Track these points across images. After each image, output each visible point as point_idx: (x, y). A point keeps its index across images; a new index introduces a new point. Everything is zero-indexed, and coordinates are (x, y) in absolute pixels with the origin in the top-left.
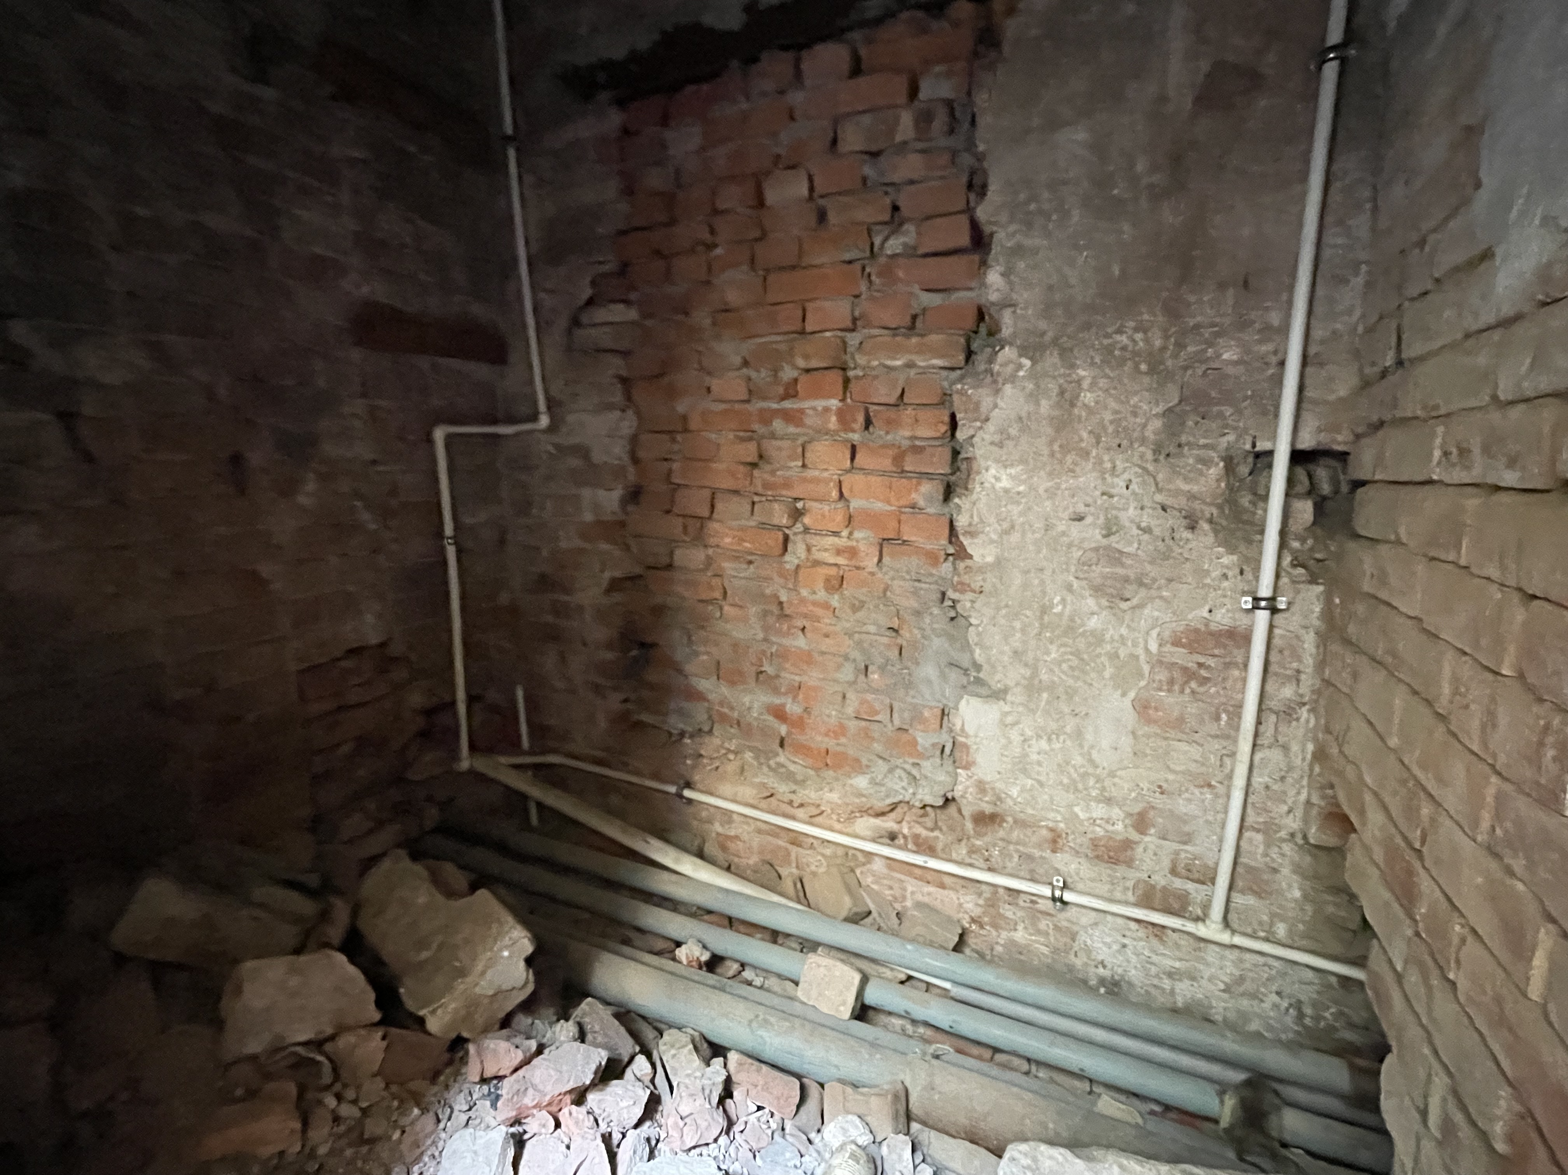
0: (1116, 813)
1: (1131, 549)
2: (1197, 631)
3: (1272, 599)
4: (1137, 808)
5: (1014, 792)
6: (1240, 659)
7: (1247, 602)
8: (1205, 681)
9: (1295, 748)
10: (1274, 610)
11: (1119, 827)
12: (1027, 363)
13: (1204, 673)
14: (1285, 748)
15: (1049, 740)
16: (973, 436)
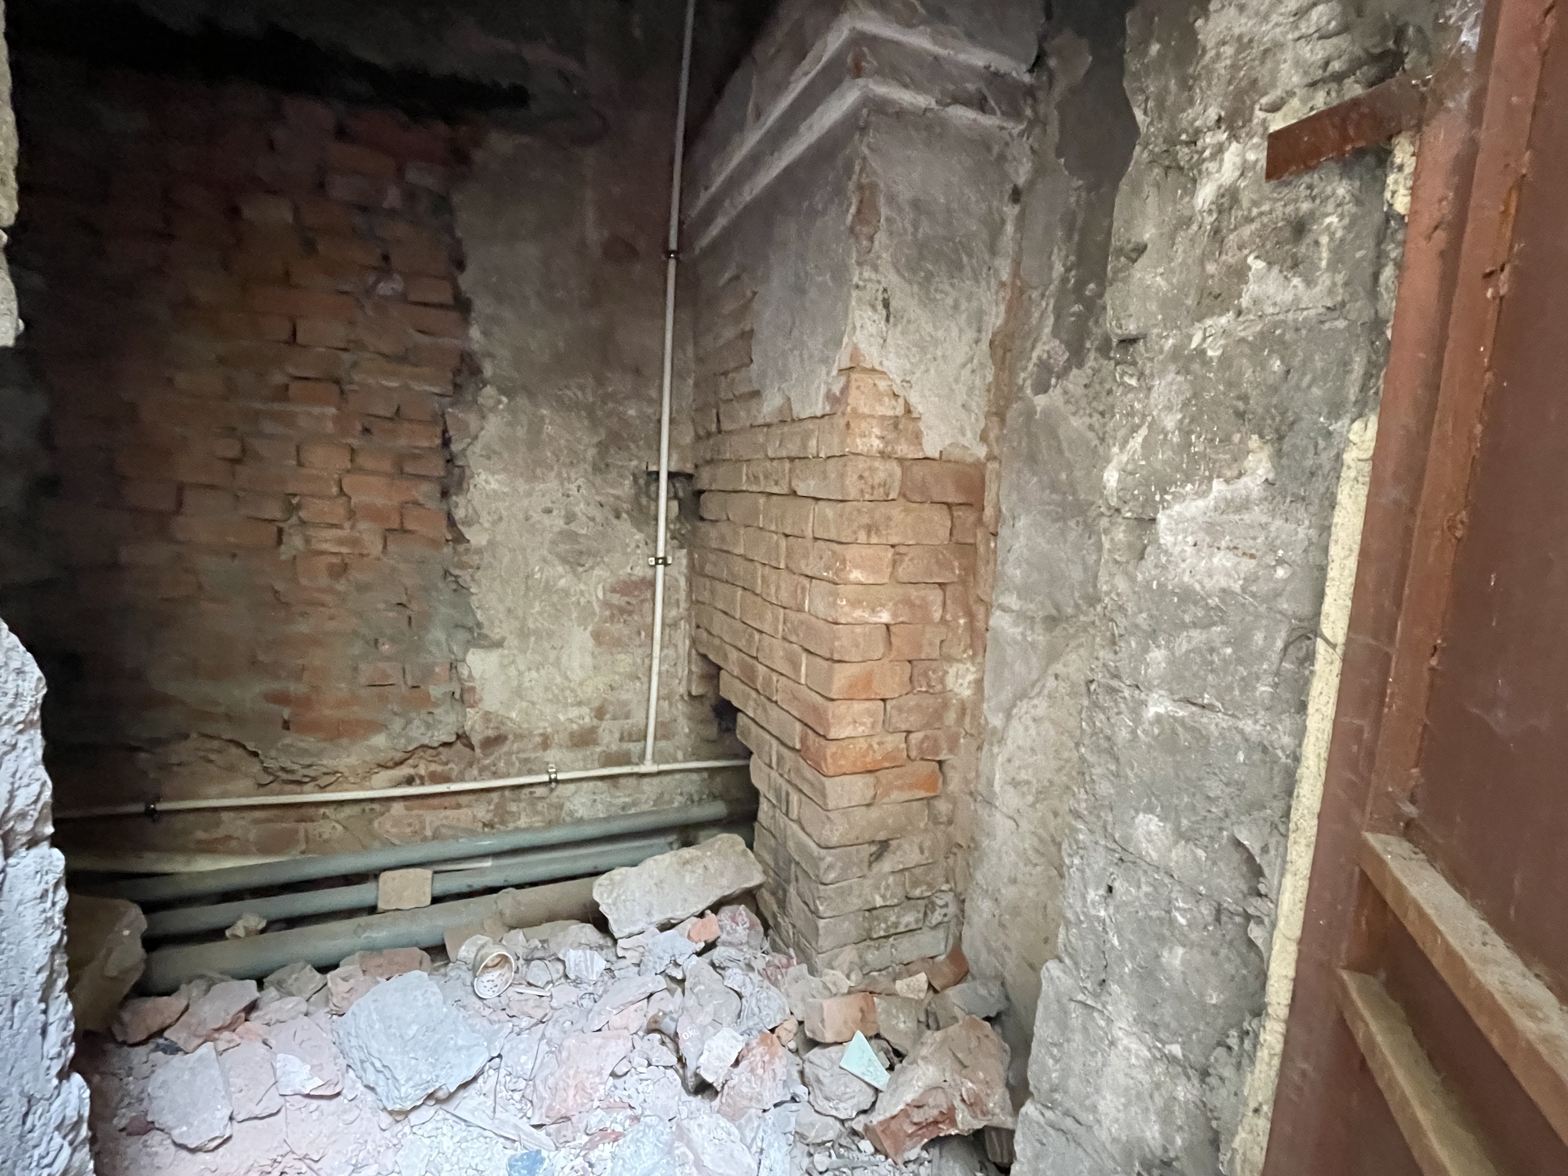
0: (585, 710)
1: (584, 532)
2: (625, 582)
3: (665, 559)
4: (596, 704)
5: (513, 715)
6: (649, 596)
7: (652, 561)
8: (630, 613)
9: (680, 645)
10: (665, 564)
11: (587, 720)
12: (505, 399)
13: (630, 608)
14: (676, 646)
15: (538, 670)
16: (464, 450)
